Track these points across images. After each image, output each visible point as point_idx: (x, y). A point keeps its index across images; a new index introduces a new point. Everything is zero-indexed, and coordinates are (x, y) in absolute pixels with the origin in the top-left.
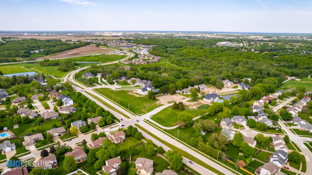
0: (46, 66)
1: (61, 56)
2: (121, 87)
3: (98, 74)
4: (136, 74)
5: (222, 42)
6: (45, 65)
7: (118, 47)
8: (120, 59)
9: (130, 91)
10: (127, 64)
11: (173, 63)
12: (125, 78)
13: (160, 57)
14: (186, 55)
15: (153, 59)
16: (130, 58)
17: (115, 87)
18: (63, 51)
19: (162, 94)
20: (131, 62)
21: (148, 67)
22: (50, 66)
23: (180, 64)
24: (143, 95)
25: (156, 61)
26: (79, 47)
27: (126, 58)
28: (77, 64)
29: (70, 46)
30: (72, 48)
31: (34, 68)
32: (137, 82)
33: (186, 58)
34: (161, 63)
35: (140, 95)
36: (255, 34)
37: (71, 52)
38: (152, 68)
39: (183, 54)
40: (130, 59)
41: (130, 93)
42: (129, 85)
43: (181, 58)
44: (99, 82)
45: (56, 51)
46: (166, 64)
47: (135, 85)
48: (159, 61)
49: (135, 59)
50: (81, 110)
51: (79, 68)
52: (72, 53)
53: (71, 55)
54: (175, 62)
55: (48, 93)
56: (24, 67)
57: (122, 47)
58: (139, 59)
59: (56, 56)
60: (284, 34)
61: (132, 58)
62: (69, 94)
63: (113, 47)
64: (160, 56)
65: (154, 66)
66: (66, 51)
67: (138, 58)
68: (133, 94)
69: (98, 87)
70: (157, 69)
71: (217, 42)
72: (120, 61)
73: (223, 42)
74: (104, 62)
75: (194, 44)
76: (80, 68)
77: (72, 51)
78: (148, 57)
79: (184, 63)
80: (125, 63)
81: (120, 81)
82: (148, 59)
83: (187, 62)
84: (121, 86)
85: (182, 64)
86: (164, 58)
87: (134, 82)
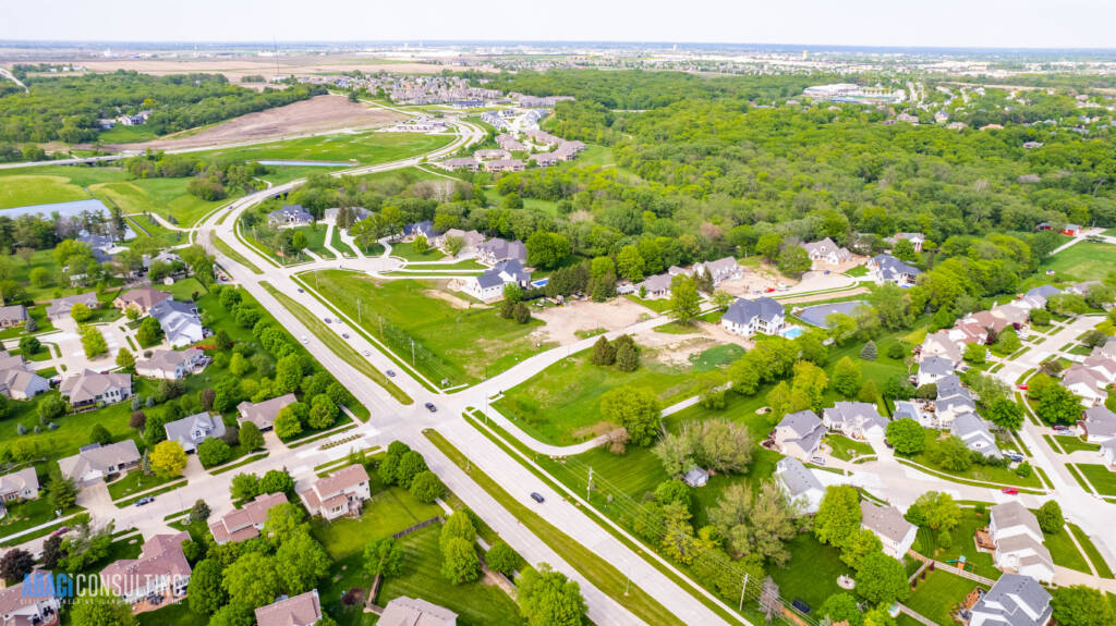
0: (148, 176)
1: (214, 136)
2: (407, 267)
3: (327, 211)
4: (471, 215)
5: (827, 84)
6: (144, 172)
7: (428, 104)
8: (429, 150)
9: (435, 284)
10: (451, 169)
11: (626, 166)
12: (423, 230)
13: (580, 144)
14: (679, 137)
15: (552, 150)
16: (467, 146)
17: (383, 267)
18: (223, 119)
19: (560, 297)
20: (467, 161)
21: (526, 184)
22: (162, 176)
23: (653, 174)
24: (482, 302)
25: (564, 158)
26: (284, 104)
27: (450, 149)
28: (262, 172)
29: (251, 98)
30: (259, 109)
31: (103, 185)
32: (471, 248)
33: (676, 148)
34: (580, 166)
35: (473, 301)
36: (956, 54)
37: (253, 123)
38: (543, 187)
39: (668, 132)
40: (464, 149)
41: (436, 294)
42: (438, 259)
43: (657, 148)
44: (327, 244)
45: (196, 117)
46: (598, 171)
47: (462, 258)
48: (574, 158)
49: (483, 152)
50: (225, 366)
51: (270, 184)
52: (255, 126)
53: (251, 134)
54: (635, 162)
55: (119, 288)
56: (68, 180)
57: (444, 103)
58: (500, 152)
59: (195, 138)
60: (1071, 54)
61: (474, 148)
62: (196, 297)
63: (409, 102)
64: (583, 139)
65: (548, 181)
66: (234, 120)
67: (498, 147)
68: (446, 296)
69: (319, 263)
70: (561, 190)
71: (805, 87)
72: (425, 160)
73: (830, 86)
74: (366, 162)
75: (717, 92)
76: (274, 186)
77: (256, 119)
78: (535, 142)
79: (668, 169)
80: (443, 167)
81: (406, 241)
82: (534, 152)
83: (678, 163)
84: (406, 263)
85: (662, 173)
86: (595, 147)
87: (456, 247)
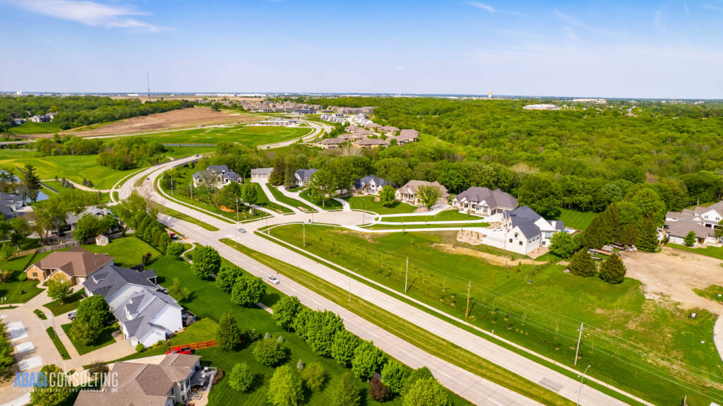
0: (57, 153)
1: (111, 130)
6: (53, 150)
18: (116, 119)
22: (70, 153)
26: (163, 111)
30: (144, 113)
31: (12, 160)
37: (141, 122)
45: (95, 117)
52: (143, 124)
53: (142, 128)
59: (94, 131)
66: (126, 120)
77: (142, 120)
